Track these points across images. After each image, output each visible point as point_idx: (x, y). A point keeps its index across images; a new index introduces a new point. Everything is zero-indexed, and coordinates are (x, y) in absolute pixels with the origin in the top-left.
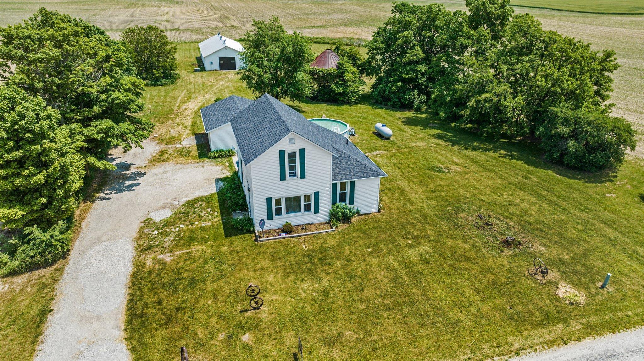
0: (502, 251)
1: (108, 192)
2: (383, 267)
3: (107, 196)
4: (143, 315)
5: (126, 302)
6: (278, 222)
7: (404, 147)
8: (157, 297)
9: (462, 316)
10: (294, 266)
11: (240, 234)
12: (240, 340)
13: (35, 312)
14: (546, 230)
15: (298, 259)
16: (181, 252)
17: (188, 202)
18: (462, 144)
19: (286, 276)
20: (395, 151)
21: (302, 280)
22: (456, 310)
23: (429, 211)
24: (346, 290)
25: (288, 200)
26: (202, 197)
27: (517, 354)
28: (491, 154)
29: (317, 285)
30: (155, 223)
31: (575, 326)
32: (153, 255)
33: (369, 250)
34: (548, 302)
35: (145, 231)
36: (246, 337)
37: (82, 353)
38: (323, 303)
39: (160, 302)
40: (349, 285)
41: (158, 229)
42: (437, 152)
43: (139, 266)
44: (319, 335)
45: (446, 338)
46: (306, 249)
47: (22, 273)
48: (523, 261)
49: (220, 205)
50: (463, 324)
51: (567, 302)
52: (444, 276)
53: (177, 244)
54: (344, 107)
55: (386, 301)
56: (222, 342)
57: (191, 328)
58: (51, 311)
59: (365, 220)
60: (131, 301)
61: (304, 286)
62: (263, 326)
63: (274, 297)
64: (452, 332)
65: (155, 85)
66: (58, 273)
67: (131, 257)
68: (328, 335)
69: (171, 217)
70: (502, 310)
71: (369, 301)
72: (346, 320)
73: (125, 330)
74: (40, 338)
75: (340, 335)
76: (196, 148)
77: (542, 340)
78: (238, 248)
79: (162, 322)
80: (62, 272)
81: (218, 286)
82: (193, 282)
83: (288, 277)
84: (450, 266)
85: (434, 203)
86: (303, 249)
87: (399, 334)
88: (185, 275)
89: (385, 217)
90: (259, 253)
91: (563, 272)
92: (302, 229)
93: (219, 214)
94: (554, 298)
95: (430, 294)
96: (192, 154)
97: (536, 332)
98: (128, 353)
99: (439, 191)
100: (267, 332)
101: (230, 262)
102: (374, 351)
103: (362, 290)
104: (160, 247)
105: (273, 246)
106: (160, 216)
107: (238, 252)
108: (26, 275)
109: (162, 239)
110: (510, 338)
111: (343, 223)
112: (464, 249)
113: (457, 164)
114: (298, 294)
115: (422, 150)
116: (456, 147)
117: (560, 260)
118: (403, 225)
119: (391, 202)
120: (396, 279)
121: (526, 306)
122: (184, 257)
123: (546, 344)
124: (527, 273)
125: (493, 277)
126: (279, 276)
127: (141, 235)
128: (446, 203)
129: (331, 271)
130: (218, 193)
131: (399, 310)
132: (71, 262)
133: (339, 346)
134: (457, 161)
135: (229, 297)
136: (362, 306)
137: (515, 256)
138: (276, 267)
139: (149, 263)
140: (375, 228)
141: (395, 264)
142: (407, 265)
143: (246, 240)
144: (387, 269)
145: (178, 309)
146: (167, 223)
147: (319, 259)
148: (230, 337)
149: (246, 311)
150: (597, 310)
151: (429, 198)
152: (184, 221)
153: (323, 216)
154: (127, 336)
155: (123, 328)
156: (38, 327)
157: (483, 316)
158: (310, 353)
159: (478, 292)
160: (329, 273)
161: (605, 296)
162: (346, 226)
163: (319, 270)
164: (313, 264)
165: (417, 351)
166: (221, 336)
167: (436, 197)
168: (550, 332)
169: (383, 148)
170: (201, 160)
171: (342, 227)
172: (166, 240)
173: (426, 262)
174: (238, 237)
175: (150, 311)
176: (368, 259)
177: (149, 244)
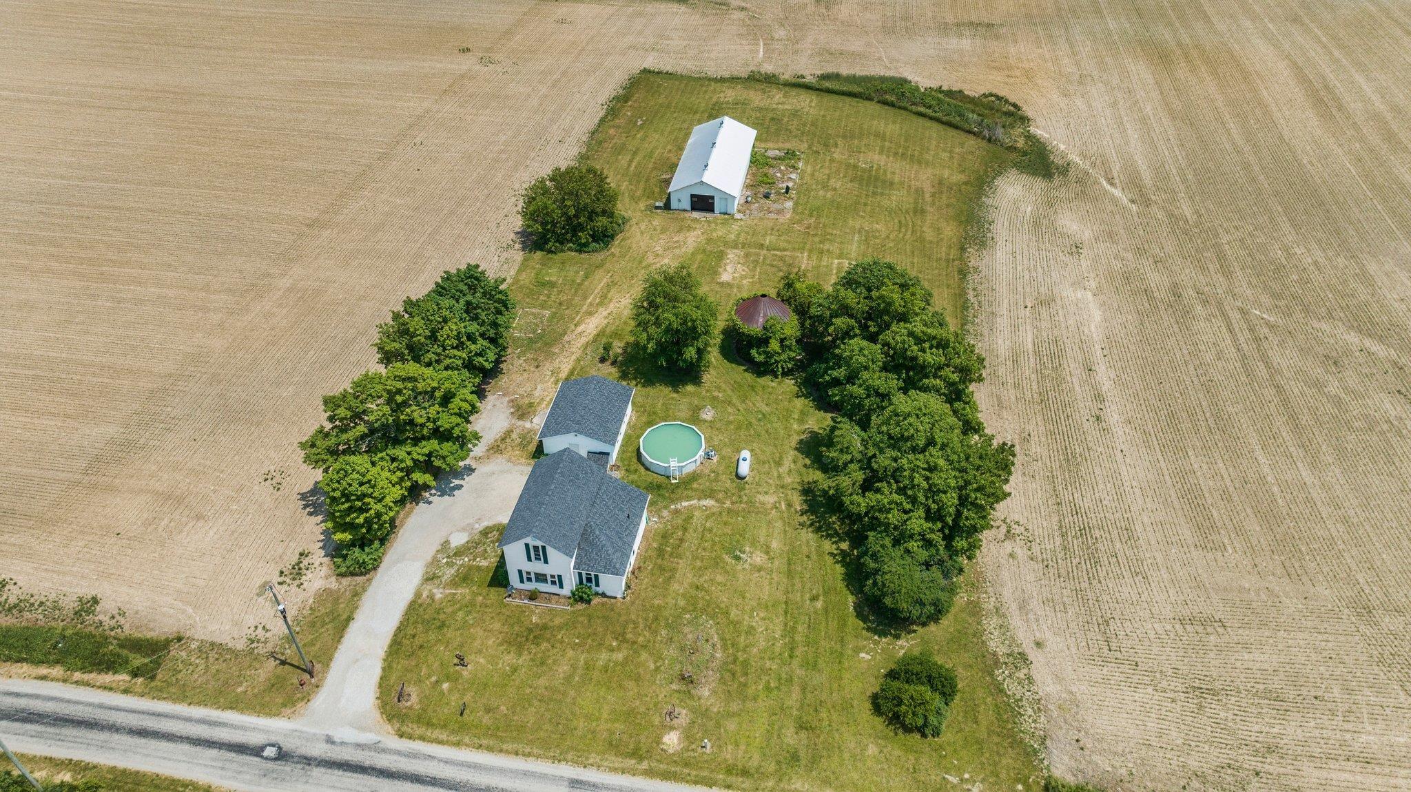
0: (672, 683)
1: (434, 492)
2: (572, 661)
3: (431, 499)
4: (400, 643)
5: (395, 628)
6: (528, 586)
7: (745, 499)
8: (415, 630)
9: (581, 725)
10: (513, 636)
11: (499, 587)
12: (441, 686)
13: (345, 616)
14: (739, 674)
15: (521, 629)
16: (451, 591)
17: (486, 528)
18: (816, 514)
19: (501, 644)
20: (728, 505)
21: (509, 652)
22: (582, 720)
23: (667, 613)
24: (530, 673)
25: (536, 574)
26: (499, 523)
28: (827, 544)
29: (515, 661)
30: (450, 548)
32: (431, 587)
33: (577, 641)
35: (439, 556)
36: (446, 686)
37: (357, 660)
38: (507, 678)
39: (414, 636)
40: (535, 669)
41: (448, 556)
42: (770, 522)
43: (418, 594)
44: (486, 701)
45: (556, 737)
46: (534, 622)
47: (348, 576)
48: (678, 698)
50: (576, 732)
51: (662, 747)
52: (604, 689)
53: (451, 581)
55: (546, 693)
56: (431, 683)
57: (420, 665)
58: (353, 619)
60: (399, 628)
61: (506, 658)
62: (460, 681)
63: (482, 660)
64: (563, 735)
66: (367, 583)
67: (416, 584)
68: (491, 703)
69: (463, 546)
70: (612, 733)
71: (535, 688)
72: (510, 697)
73: (386, 651)
74: (342, 639)
75: (498, 708)
76: (538, 437)
78: (489, 601)
79: (408, 654)
80: (370, 583)
82: (443, 625)
84: (620, 680)
85: (682, 603)
86: (531, 621)
87: (531, 721)
88: (441, 616)
89: (623, 606)
90: (499, 613)
91: (694, 722)
92: (546, 598)
94: (658, 740)
95: (579, 700)
96: (529, 447)
97: (614, 758)
98: (381, 670)
99: (703, 589)
100: (459, 687)
101: (475, 615)
102: (507, 726)
103: (539, 677)
104: (439, 580)
105: (513, 609)
106: (456, 540)
107: (486, 606)
108: (349, 579)
109: (446, 570)
110: (593, 755)
111: (582, 603)
112: (647, 669)
113: (767, 550)
114: (497, 664)
115: (757, 513)
116: (804, 518)
117: (707, 710)
118: (628, 622)
119: (646, 588)
120: (569, 678)
121: (631, 737)
122: (449, 598)
124: (666, 711)
125: (638, 703)
126: (497, 641)
127: (435, 561)
128: (691, 608)
129: (534, 651)
132: (379, 575)
133: (490, 715)
136: (528, 691)
137: (676, 692)
138: (501, 632)
139: (425, 594)
140: (604, 616)
141: (582, 662)
142: (589, 667)
143: (499, 596)
144: (572, 665)
145: (421, 647)
146: (459, 553)
147: (535, 636)
148: (437, 682)
149: (458, 665)
151: (685, 595)
152: (471, 553)
153: (566, 591)
154: (385, 657)
155: (386, 649)
156: (343, 629)
157: (594, 732)
158: (472, 712)
159: (613, 711)
160: (530, 653)
162: (584, 606)
163: (526, 647)
164: (527, 639)
165: (531, 737)
166: (434, 679)
167: (692, 596)
169: (721, 495)
170: (529, 460)
171: (580, 605)
172: (448, 572)
173: (606, 669)
174: (497, 589)
175: (406, 642)
176: (567, 650)
177: (434, 574)
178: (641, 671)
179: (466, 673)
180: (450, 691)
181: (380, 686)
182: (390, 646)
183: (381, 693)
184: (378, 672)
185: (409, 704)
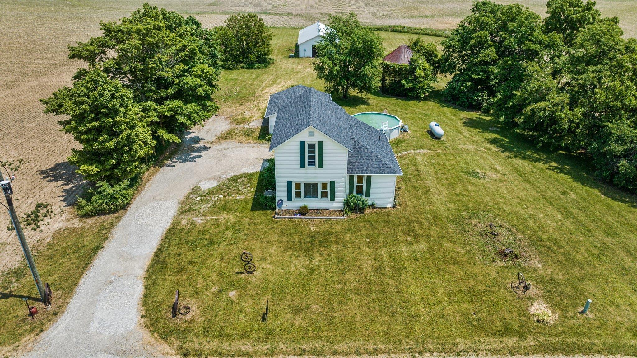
0: (495, 261)
1: (175, 160)
2: (373, 256)
3: (173, 164)
4: (164, 262)
5: (155, 250)
6: (297, 204)
7: (451, 148)
8: (179, 250)
9: (422, 311)
10: (296, 243)
11: (264, 210)
12: (227, 295)
13: (92, 246)
14: (554, 248)
15: (302, 237)
16: (212, 217)
17: (234, 176)
18: (513, 151)
19: (286, 250)
20: (439, 151)
21: (298, 256)
22: (421, 306)
23: (443, 213)
24: (331, 271)
25: (306, 185)
26: (247, 173)
27: (458, 355)
28: (540, 165)
29: (308, 263)
30: (201, 191)
31: (530, 341)
32: (189, 217)
33: (368, 240)
34: (515, 315)
35: (191, 196)
36: (232, 294)
37: (112, 282)
38: (306, 278)
39: (179, 255)
40: (335, 267)
41: (201, 196)
42: (482, 157)
43: (176, 223)
44: (290, 303)
45: (399, 327)
46: (313, 231)
47: (93, 216)
48: (512, 273)
49: (258, 183)
50: (420, 319)
51: (535, 319)
52: (425, 275)
53: (210, 211)
54: (412, 103)
55: (361, 286)
56: (212, 294)
57: (194, 278)
58: (102, 247)
59: (377, 213)
60: (159, 249)
61: (296, 262)
62: (250, 287)
63: (268, 266)
64: (406, 324)
65: (249, 68)
66: (117, 220)
67: (172, 216)
68: (298, 304)
69: (215, 188)
70: (465, 314)
71: (345, 283)
72: (319, 295)
73: (147, 271)
74: (90, 265)
75: (308, 307)
76: (259, 130)
77: (489, 347)
78: (257, 221)
79: (176, 270)
80: (120, 220)
81: (229, 249)
82: (211, 243)
83: (287, 251)
84: (437, 266)
85: (452, 206)
86: (310, 230)
87: (358, 315)
88: (207, 237)
89: (397, 213)
90: (272, 228)
91: (548, 291)
92: (317, 213)
93: (255, 190)
94: (525, 313)
95: (403, 288)
96: (254, 135)
97: (487, 339)
98: (143, 288)
99: (463, 195)
100: (250, 293)
101: (246, 232)
102: (330, 325)
103: (344, 273)
104: (197, 211)
105: (286, 223)
106: (206, 186)
107: (255, 225)
108: (95, 218)
109: (201, 205)
110: (459, 340)
111: (356, 213)
112: (458, 253)
113: (496, 171)
114: (289, 267)
115: (467, 153)
116: (506, 154)
117: (552, 279)
118: (410, 223)
119: (410, 200)
120: (379, 270)
121: (491, 315)
122: (212, 222)
123: (491, 351)
124: (509, 285)
125: (473, 283)
126: (280, 249)
127: (187, 199)
128: (464, 208)
129: (325, 252)
130: (261, 172)
131: (368, 296)
132: (128, 213)
133: (302, 315)
134: (498, 167)
135: (233, 259)
136: (338, 287)
137: (506, 268)
138: (281, 242)
139: (184, 222)
140: (383, 221)
141: (385, 256)
142: (395, 259)
143: (266, 216)
144: (375, 259)
145: (190, 262)
146: (210, 192)
147: (320, 241)
148: (220, 291)
149: (242, 273)
150: (563, 332)
151: (450, 201)
152: (224, 192)
153: (338, 204)
154: (146, 276)
155: (146, 269)
156: (90, 257)
157: (443, 316)
158: (276, 316)
159: (450, 293)
160: (322, 255)
161: (581, 321)
162: (358, 215)
163: (315, 251)
164: (313, 244)
165: (367, 333)
166: (214, 289)
167: (457, 201)
168: (501, 342)
169: (430, 147)
170: (259, 141)
171: (354, 216)
172: (204, 206)
173: (414, 258)
174: (261, 212)
175: (170, 260)
176: (363, 248)
177: (190, 208)
178: (453, 255)
179: (254, 279)
180: (240, 297)
181: (145, 303)
182: (152, 266)
183: (147, 310)
184: (139, 290)
185: (188, 317)
